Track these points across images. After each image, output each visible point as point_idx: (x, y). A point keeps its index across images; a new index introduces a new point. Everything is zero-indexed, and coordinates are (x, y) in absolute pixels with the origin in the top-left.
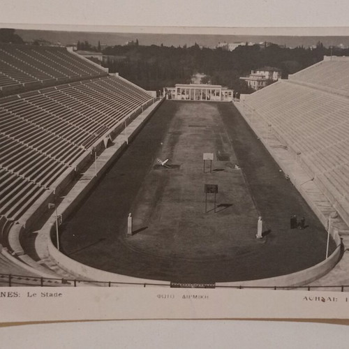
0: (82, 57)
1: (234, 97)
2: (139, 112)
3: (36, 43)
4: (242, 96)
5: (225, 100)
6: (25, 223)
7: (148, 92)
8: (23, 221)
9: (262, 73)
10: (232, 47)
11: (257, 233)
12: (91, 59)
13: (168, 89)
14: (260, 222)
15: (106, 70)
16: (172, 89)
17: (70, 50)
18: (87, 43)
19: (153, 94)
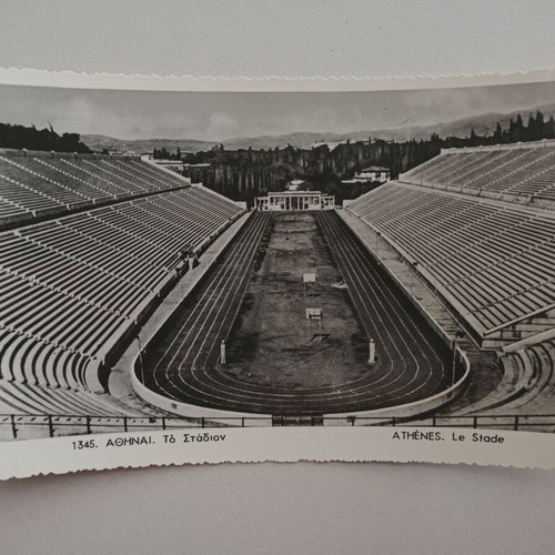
0: (161, 167)
1: (336, 204)
2: (228, 226)
3: (105, 152)
4: (345, 202)
5: (326, 208)
6: (103, 358)
7: (237, 204)
8: (102, 355)
9: (369, 175)
10: (332, 147)
11: (369, 357)
12: (171, 168)
13: (260, 199)
14: (372, 345)
15: (188, 180)
16: (264, 198)
17: (145, 159)
18: (164, 150)
19: (243, 205)
